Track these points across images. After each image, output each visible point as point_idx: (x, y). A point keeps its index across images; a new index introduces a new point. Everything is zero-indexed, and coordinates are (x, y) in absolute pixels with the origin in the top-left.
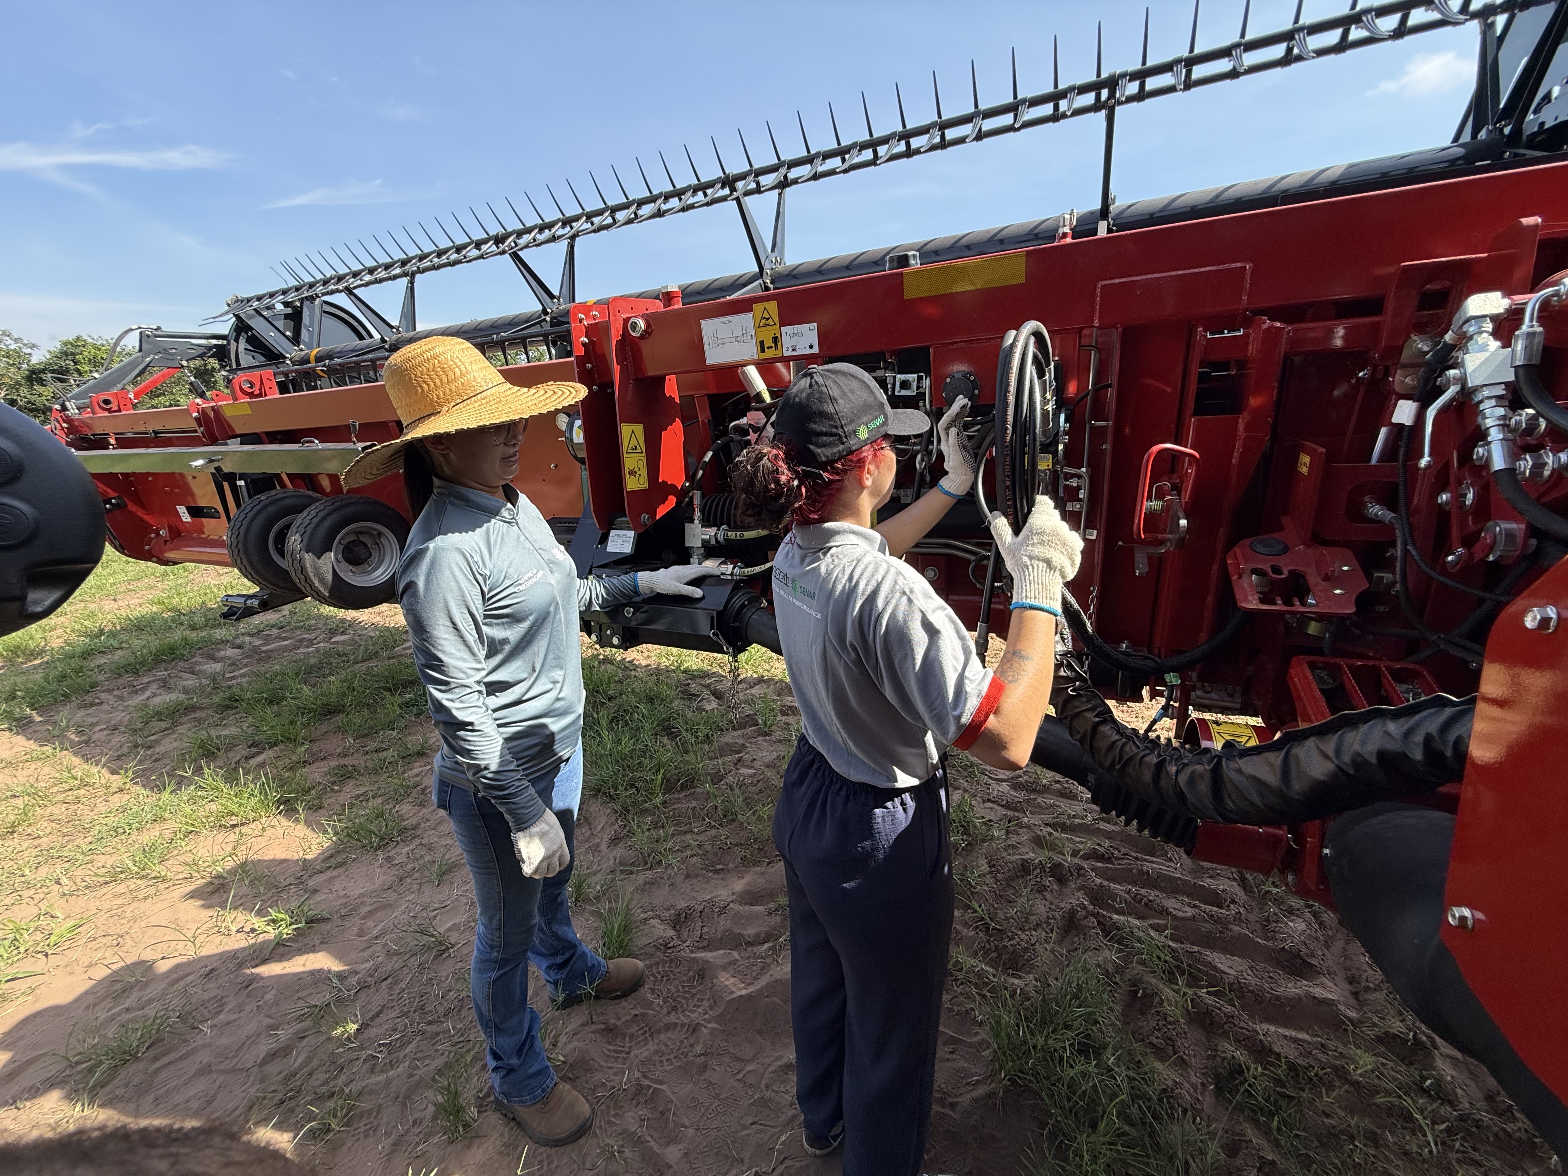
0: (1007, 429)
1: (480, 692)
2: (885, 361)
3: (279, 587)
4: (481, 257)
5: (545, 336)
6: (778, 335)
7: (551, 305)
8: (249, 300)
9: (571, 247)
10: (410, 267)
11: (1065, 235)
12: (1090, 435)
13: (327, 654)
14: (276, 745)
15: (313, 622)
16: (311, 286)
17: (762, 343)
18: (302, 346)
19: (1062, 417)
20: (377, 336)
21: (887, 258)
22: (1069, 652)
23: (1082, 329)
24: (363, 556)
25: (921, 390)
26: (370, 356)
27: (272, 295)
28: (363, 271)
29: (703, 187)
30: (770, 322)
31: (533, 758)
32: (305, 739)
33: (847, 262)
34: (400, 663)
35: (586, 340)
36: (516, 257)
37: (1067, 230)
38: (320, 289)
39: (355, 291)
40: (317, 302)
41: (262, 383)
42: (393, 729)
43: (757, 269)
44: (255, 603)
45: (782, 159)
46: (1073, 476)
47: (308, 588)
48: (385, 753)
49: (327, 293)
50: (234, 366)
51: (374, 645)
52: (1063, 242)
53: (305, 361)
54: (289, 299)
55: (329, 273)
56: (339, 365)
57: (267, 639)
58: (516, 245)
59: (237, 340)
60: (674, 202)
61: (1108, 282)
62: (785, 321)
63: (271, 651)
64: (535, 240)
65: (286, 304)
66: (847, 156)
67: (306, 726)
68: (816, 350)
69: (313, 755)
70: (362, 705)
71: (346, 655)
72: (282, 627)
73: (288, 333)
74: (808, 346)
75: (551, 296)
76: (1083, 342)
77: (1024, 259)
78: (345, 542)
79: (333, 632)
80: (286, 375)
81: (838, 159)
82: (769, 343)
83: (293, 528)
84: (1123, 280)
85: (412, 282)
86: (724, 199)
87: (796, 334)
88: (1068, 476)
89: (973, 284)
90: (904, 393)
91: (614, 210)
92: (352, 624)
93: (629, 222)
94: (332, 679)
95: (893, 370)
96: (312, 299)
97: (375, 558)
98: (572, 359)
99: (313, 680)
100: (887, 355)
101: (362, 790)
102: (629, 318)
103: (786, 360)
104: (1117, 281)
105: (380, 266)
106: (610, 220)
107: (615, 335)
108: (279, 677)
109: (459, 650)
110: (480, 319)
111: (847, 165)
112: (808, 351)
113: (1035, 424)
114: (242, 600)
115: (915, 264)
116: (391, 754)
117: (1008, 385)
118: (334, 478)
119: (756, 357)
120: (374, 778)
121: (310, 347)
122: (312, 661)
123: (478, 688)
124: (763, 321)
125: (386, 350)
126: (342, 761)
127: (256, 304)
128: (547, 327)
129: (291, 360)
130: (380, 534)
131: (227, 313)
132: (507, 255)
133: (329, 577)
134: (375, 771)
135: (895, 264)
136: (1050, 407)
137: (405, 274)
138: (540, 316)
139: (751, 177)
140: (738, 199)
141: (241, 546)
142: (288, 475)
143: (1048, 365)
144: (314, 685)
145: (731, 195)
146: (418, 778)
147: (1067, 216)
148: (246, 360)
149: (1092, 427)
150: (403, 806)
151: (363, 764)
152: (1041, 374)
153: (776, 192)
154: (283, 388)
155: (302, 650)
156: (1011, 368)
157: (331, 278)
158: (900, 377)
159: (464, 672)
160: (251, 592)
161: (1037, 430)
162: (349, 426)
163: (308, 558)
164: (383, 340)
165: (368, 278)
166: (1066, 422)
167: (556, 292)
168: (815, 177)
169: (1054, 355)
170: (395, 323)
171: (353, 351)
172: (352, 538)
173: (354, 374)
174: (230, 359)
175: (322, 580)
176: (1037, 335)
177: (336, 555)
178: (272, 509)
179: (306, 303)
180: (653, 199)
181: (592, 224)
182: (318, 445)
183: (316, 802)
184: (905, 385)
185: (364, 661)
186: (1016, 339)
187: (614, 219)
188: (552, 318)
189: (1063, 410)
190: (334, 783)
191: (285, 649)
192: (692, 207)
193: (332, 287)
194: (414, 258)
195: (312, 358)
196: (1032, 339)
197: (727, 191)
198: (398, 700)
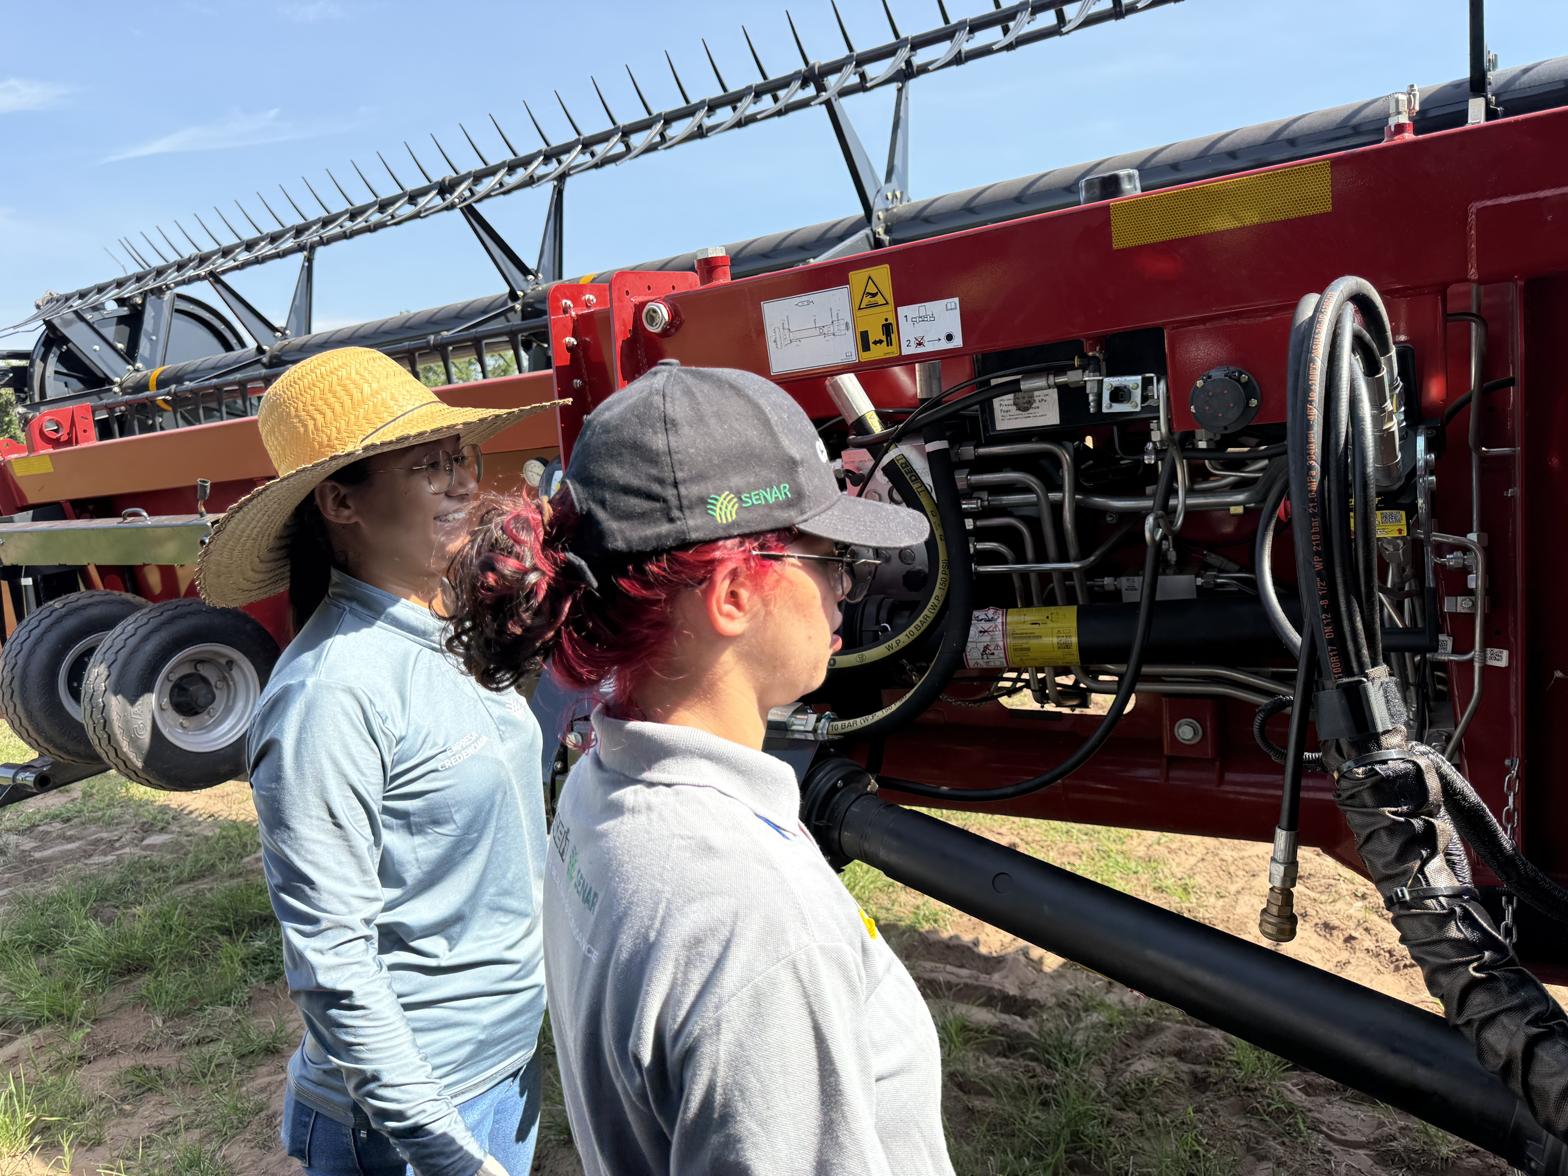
0: (1310, 468)
1: (367, 938)
2: (1083, 356)
3: (67, 752)
4: (416, 216)
5: (512, 334)
6: (892, 320)
7: (523, 285)
8: (67, 298)
9: (559, 193)
10: (308, 238)
11: (1400, 128)
12: (1482, 472)
13: (134, 866)
14: (38, 1025)
15: (117, 810)
16: (160, 272)
17: (864, 336)
18: (139, 365)
19: (1421, 442)
20: (251, 344)
21: (1082, 183)
22: (1466, 891)
23: (1446, 286)
24: (201, 701)
25: (1150, 402)
26: (238, 376)
27: (101, 289)
28: (237, 246)
29: (772, 88)
30: (879, 299)
31: (460, 1066)
32: (85, 1016)
33: (1016, 190)
34: (249, 886)
35: (572, 340)
36: (471, 213)
37: (1404, 119)
38: (172, 276)
39: (224, 278)
40: (168, 296)
41: (73, 424)
42: (228, 1004)
43: (860, 212)
44: (28, 778)
45: (903, 35)
46: (1453, 548)
47: (112, 754)
48: (212, 1047)
49: (184, 282)
50: (37, 399)
51: (209, 852)
52: (1398, 140)
53: (141, 387)
54: (126, 293)
55: (188, 251)
56: (191, 391)
57: (44, 840)
58: (472, 193)
59: (44, 359)
60: (725, 115)
61: (1489, 203)
62: (903, 297)
63: (49, 859)
64: (501, 185)
65: (121, 302)
66: (1011, 24)
67: (89, 993)
68: (958, 342)
69: (96, 1045)
70: (180, 958)
71: (163, 868)
72: (68, 820)
73: (120, 346)
74: (943, 337)
75: (524, 270)
76: (1452, 307)
77: (1327, 175)
78: (174, 677)
79: (147, 828)
80: (110, 409)
81: (998, 30)
82: (876, 333)
83: (97, 655)
84: (1517, 198)
85: (310, 260)
86: (804, 104)
87: (923, 319)
88: (1441, 549)
89: (1236, 218)
90: (1118, 408)
91: (626, 132)
92: (178, 816)
93: (651, 148)
94: (138, 910)
95: (1097, 370)
96: (158, 292)
97: (219, 705)
98: (550, 371)
99: (108, 912)
100: (1086, 345)
101: (170, 1113)
102: (643, 304)
103: (908, 362)
104: (1505, 200)
105: (262, 239)
106: (621, 148)
107: (620, 330)
108: (55, 906)
109: (340, 863)
110: (414, 311)
111: (1011, 37)
112: (945, 345)
113: (1364, 458)
114: (10, 773)
115: (1132, 188)
116: (222, 1049)
117: (1308, 389)
118: (168, 572)
119: (854, 359)
120: (190, 1092)
121: (150, 364)
122: (111, 878)
123: (366, 931)
124: (867, 300)
125: (265, 366)
126: (142, 1059)
127: (76, 303)
128: (516, 320)
129: (120, 385)
130: (230, 663)
131: (34, 318)
132: (457, 212)
133: (145, 737)
134: (192, 1080)
135: (1097, 191)
136: (1394, 425)
137: (300, 248)
138: (505, 304)
139: (851, 68)
140: (828, 104)
141: (16, 684)
142: (100, 569)
143: (1385, 350)
144: (109, 922)
145: (817, 96)
146: (263, 1097)
147: (1403, 98)
148: (55, 388)
149: (1484, 459)
150: (235, 1148)
151: (174, 1065)
152: (1371, 368)
153: (894, 87)
154: (105, 430)
155: (96, 859)
156: (1312, 361)
157: (190, 260)
158: (1111, 382)
159: (345, 903)
160: (27, 759)
161: (1370, 470)
162: (195, 487)
163: (116, 704)
164: (260, 350)
165: (244, 256)
166: (1429, 449)
167: (532, 264)
168: (959, 59)
169: (1395, 332)
170: (279, 322)
171: (214, 368)
172: (187, 670)
173: (214, 405)
174: (31, 388)
175: (134, 741)
176: (1360, 301)
177: (159, 699)
178: (70, 623)
179: (151, 298)
180: (689, 112)
181: (593, 155)
182: (147, 520)
183: (92, 1133)
184: (1118, 395)
185: (192, 879)
186: (1318, 309)
187: (628, 146)
188: (525, 306)
189: (1421, 428)
190: (124, 1099)
191: (68, 857)
192: (752, 119)
193: (192, 273)
194: (314, 223)
195: (152, 383)
196: (1350, 308)
197: (811, 91)
198: (241, 950)
